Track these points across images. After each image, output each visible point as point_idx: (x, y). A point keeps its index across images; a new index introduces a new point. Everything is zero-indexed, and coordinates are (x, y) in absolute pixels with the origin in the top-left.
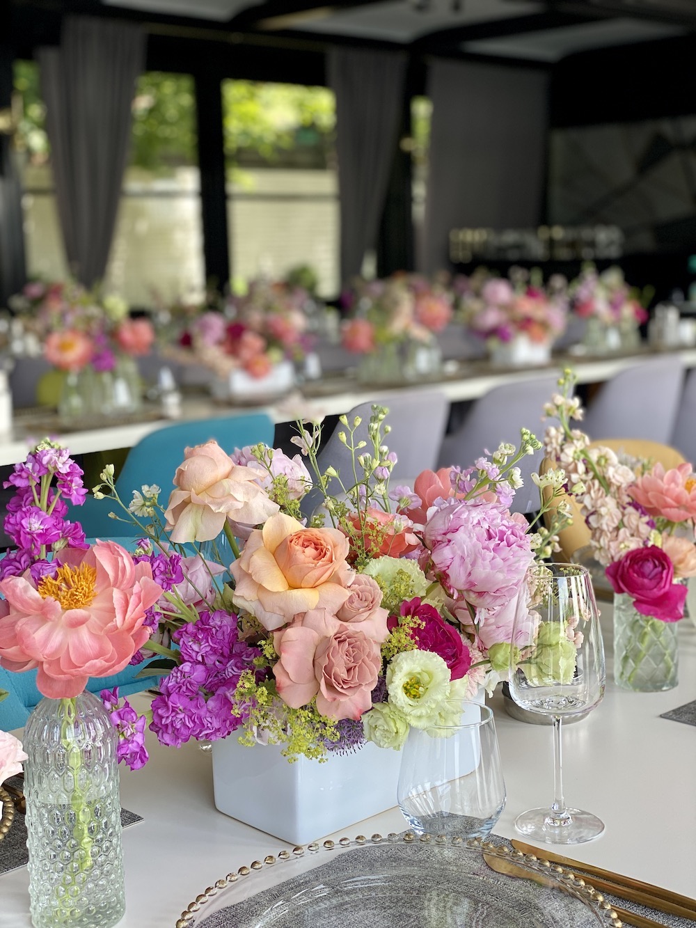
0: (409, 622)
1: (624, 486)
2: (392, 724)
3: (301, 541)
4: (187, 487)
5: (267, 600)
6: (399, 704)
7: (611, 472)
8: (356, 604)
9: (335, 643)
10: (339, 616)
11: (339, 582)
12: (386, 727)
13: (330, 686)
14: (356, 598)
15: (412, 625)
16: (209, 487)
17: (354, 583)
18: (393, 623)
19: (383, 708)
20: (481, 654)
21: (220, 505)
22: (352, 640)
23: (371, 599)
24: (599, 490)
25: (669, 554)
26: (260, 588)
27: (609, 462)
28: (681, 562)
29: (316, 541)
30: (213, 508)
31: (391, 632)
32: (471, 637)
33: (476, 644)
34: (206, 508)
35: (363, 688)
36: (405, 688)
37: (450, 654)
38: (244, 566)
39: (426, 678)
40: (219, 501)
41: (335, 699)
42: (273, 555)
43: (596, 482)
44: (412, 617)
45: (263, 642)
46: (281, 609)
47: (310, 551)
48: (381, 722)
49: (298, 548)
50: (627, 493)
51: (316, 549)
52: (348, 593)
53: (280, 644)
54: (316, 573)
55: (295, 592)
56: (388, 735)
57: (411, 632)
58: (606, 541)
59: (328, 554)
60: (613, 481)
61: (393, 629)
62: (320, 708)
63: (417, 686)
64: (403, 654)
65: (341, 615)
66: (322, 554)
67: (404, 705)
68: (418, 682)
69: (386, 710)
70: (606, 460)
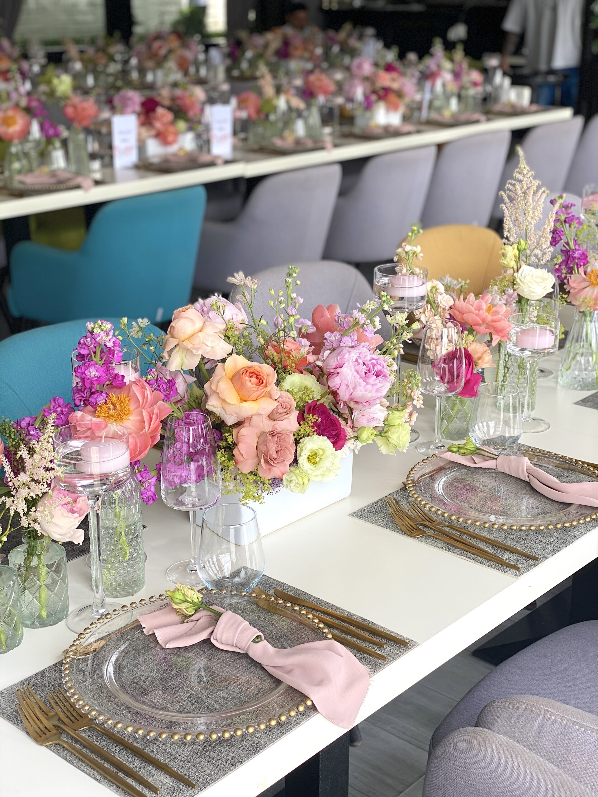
0: (311, 418)
1: (447, 308)
2: (300, 479)
3: (248, 373)
4: (176, 336)
5: (228, 408)
6: (304, 469)
7: (439, 298)
8: (281, 410)
9: (270, 437)
10: (270, 416)
11: (270, 397)
12: (297, 482)
13: (266, 461)
14: (280, 407)
15: (313, 420)
16: (190, 337)
17: (279, 397)
18: (301, 419)
19: (295, 470)
20: (351, 430)
21: (198, 349)
22: (280, 435)
23: (289, 407)
24: (431, 310)
25: (472, 354)
26: (224, 401)
27: (438, 291)
28: (480, 358)
29: (257, 373)
30: (194, 352)
31: (300, 425)
32: (346, 420)
33: (348, 425)
34: (188, 350)
35: (285, 462)
36: (308, 458)
37: (334, 434)
38: (214, 387)
39: (321, 452)
40: (197, 346)
41: (270, 469)
42: (231, 380)
43: (429, 306)
44: (313, 416)
45: (227, 435)
46: (236, 413)
47: (254, 380)
48: (294, 478)
49: (247, 378)
50: (448, 312)
51: (257, 378)
52: (276, 404)
53: (237, 437)
54: (258, 393)
55: (245, 404)
56: (298, 485)
57: (312, 424)
58: (434, 346)
59: (265, 381)
60: (441, 305)
61: (301, 423)
62: (260, 473)
63: (314, 456)
64: (307, 439)
65: (271, 417)
66: (261, 381)
67: (307, 469)
68: (316, 454)
69: (297, 471)
70: (437, 289)
